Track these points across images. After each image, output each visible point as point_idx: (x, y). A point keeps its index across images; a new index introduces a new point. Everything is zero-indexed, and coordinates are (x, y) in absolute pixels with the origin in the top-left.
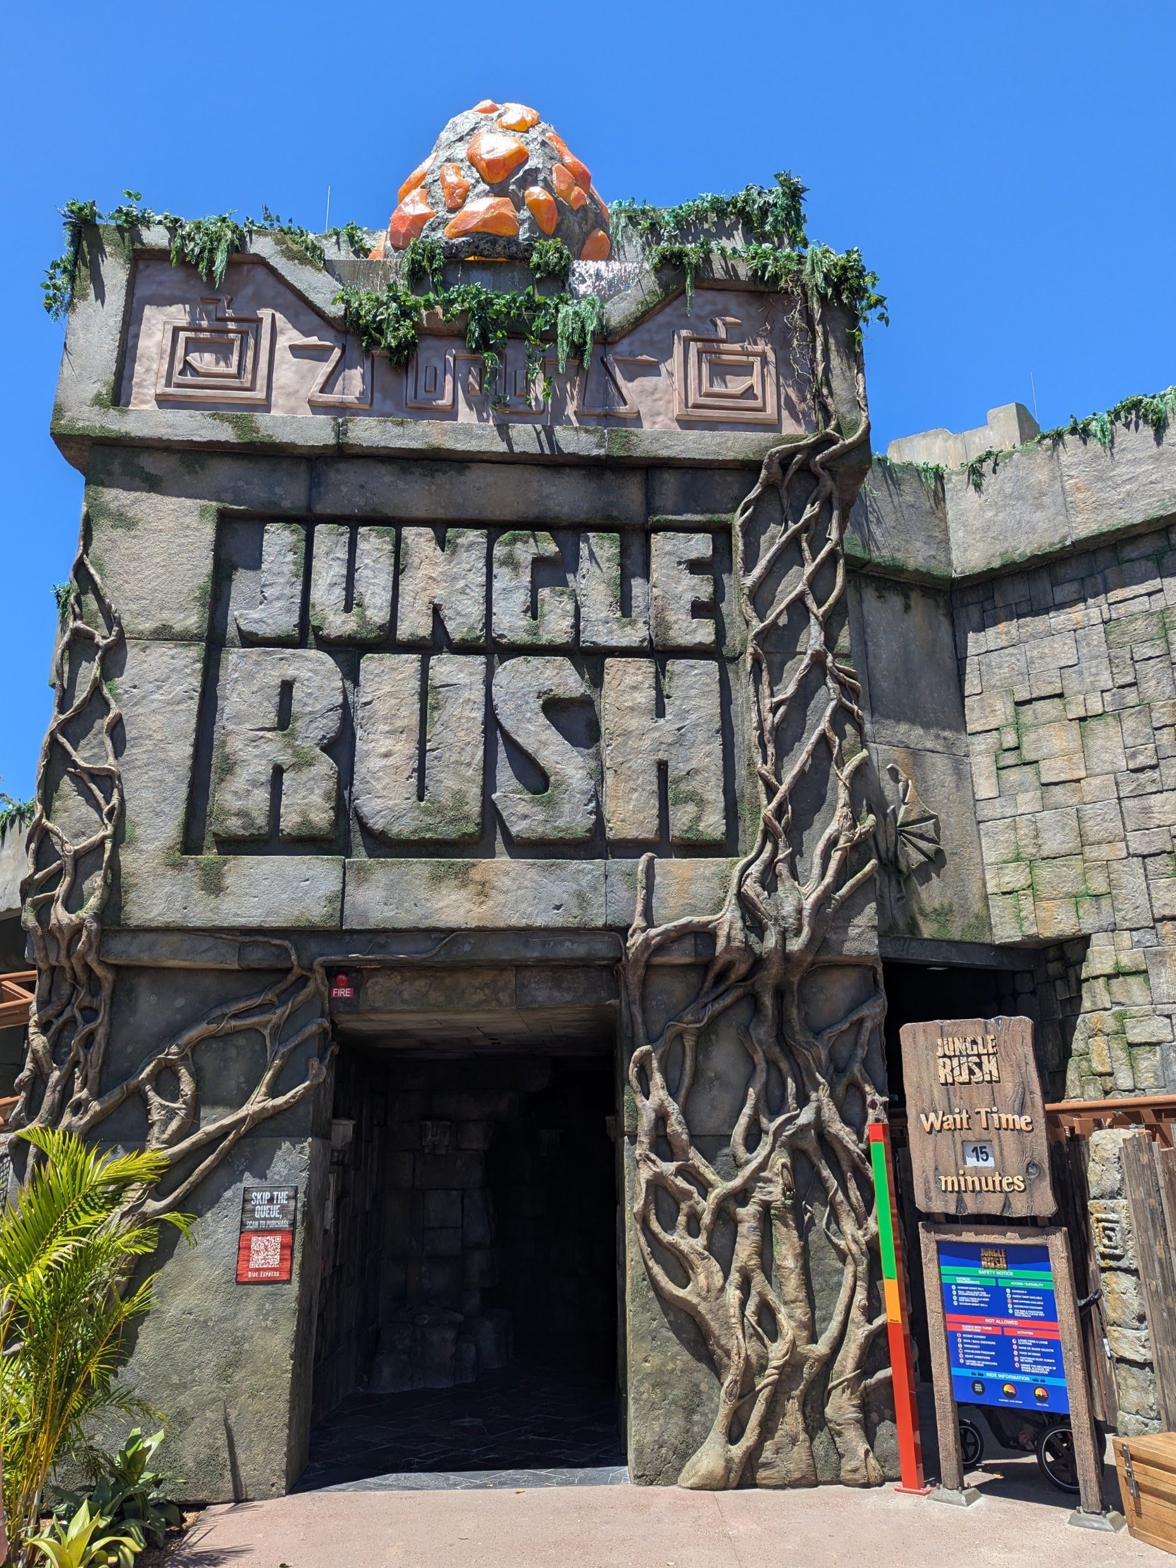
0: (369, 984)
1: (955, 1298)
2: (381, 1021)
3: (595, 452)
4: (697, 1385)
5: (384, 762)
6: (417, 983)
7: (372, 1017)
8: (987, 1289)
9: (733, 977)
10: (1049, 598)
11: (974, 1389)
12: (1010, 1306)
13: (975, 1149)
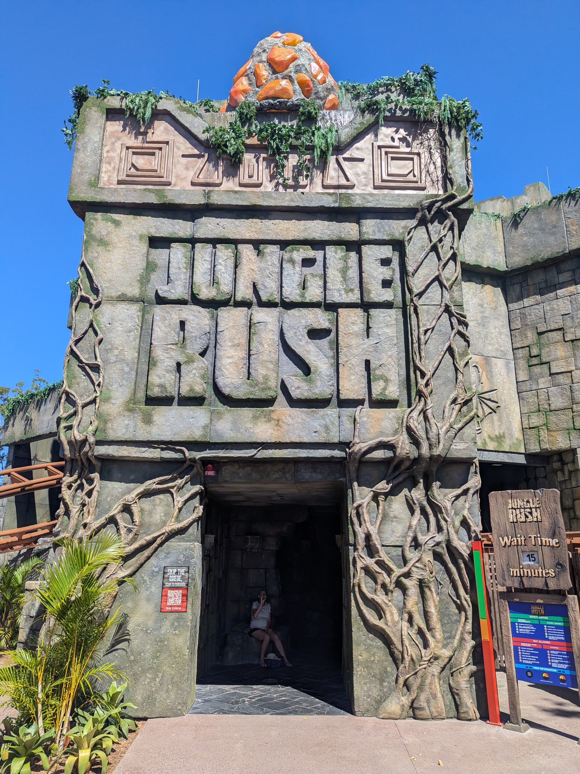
0: (223, 469)
1: (517, 629)
2: (228, 487)
3: (332, 205)
4: (386, 668)
5: (230, 360)
6: (246, 469)
7: (224, 485)
8: (534, 625)
9: (403, 468)
10: (556, 280)
11: (527, 675)
12: (546, 634)
13: (528, 556)
